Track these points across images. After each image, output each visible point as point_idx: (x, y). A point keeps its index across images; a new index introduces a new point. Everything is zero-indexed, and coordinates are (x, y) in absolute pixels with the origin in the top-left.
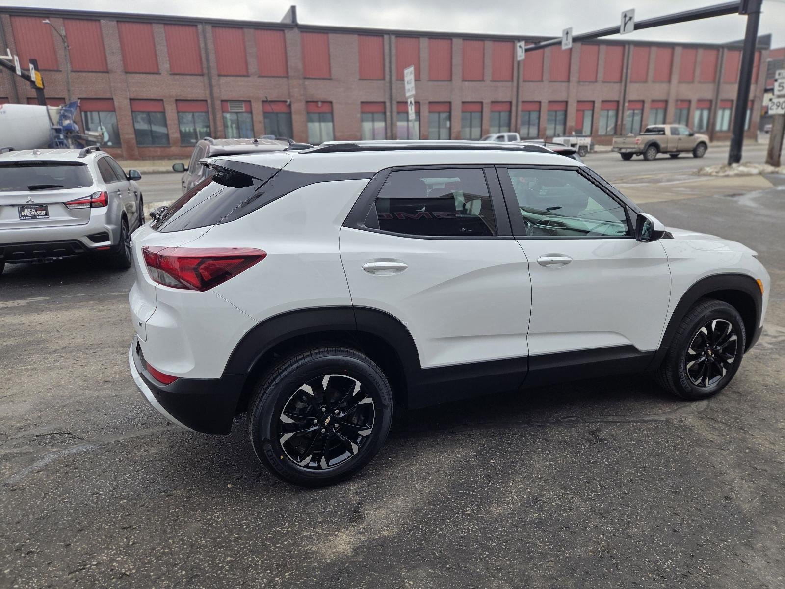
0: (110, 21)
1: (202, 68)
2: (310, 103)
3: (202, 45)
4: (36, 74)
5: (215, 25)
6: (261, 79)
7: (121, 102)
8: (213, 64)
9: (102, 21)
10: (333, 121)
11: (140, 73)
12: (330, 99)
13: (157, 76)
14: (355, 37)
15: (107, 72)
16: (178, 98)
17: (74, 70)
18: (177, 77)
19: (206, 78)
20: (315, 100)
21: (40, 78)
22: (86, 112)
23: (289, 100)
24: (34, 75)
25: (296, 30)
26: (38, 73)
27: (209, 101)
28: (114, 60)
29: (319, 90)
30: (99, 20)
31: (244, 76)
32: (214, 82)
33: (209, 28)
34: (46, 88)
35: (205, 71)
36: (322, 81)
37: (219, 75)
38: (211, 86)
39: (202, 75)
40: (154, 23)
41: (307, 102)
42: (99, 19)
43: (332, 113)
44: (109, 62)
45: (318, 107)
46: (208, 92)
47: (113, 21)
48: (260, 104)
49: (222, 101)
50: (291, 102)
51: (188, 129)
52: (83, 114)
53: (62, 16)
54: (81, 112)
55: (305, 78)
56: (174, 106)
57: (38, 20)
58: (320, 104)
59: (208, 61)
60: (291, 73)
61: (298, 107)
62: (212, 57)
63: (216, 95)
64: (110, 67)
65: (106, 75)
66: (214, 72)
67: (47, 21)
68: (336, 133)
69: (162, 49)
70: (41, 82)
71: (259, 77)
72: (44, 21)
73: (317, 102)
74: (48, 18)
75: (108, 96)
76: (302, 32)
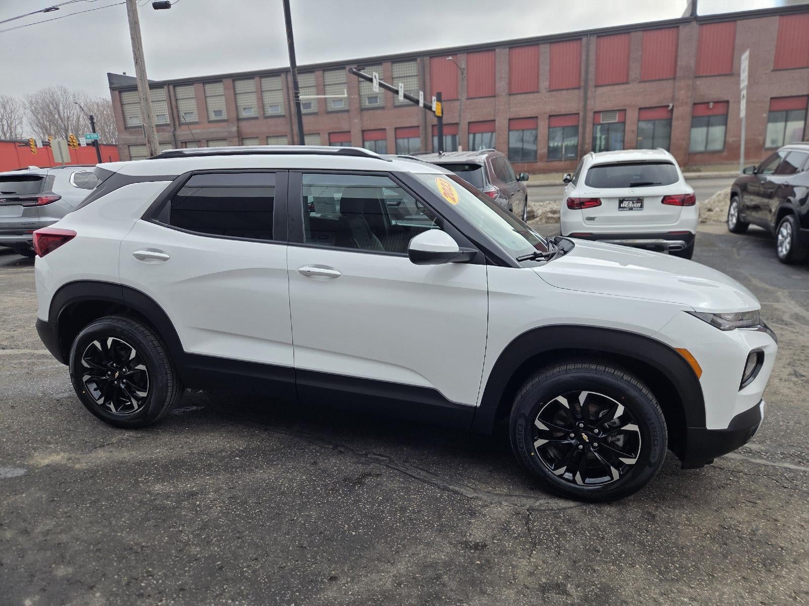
0: (503, 48)
1: (580, 81)
2: (699, 106)
3: (584, 58)
4: (437, 105)
5: (600, 35)
6: (642, 85)
7: (502, 122)
8: (591, 76)
9: (497, 50)
10: (725, 124)
11: (521, 94)
12: (726, 99)
13: (536, 95)
14: (777, 18)
15: (494, 96)
16: (551, 114)
17: (469, 97)
18: (554, 93)
19: (582, 91)
20: (706, 101)
21: (440, 107)
22: (474, 134)
23: (671, 105)
24: (435, 106)
25: (694, 24)
26: (440, 104)
27: (581, 114)
28: (502, 85)
29: (712, 89)
30: (494, 50)
31: (623, 84)
32: (589, 94)
33: (593, 39)
34: (444, 115)
35: (582, 84)
36: (718, 78)
37: (596, 86)
38: (586, 98)
39: (579, 88)
40: (542, 44)
41: (695, 104)
42: (494, 48)
43: (726, 115)
44: (497, 86)
45: (708, 108)
46: (582, 104)
47: (505, 48)
48: (636, 112)
49: (595, 112)
50: (673, 106)
51: (556, 144)
52: (471, 136)
53: (466, 51)
54: (469, 133)
55: (696, 77)
56: (547, 121)
57: (443, 58)
58: (711, 105)
59: (587, 73)
60: (679, 73)
61: (682, 112)
62: (592, 69)
63: (589, 107)
64: (497, 91)
65: (493, 99)
66: (592, 83)
67: (450, 58)
68: (727, 138)
69: (545, 68)
70: (440, 111)
71: (639, 82)
72: (448, 58)
73: (708, 103)
74: (450, 55)
75: (491, 118)
76: (701, 24)
